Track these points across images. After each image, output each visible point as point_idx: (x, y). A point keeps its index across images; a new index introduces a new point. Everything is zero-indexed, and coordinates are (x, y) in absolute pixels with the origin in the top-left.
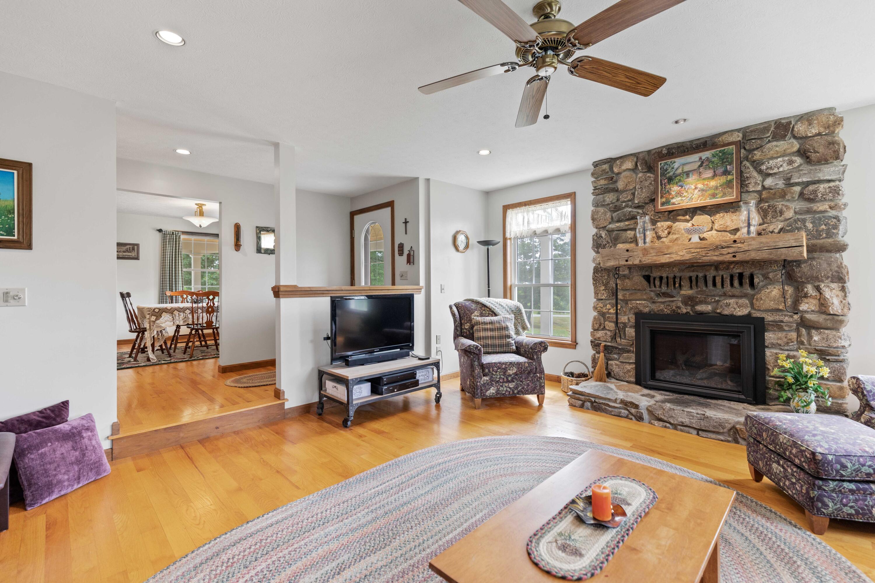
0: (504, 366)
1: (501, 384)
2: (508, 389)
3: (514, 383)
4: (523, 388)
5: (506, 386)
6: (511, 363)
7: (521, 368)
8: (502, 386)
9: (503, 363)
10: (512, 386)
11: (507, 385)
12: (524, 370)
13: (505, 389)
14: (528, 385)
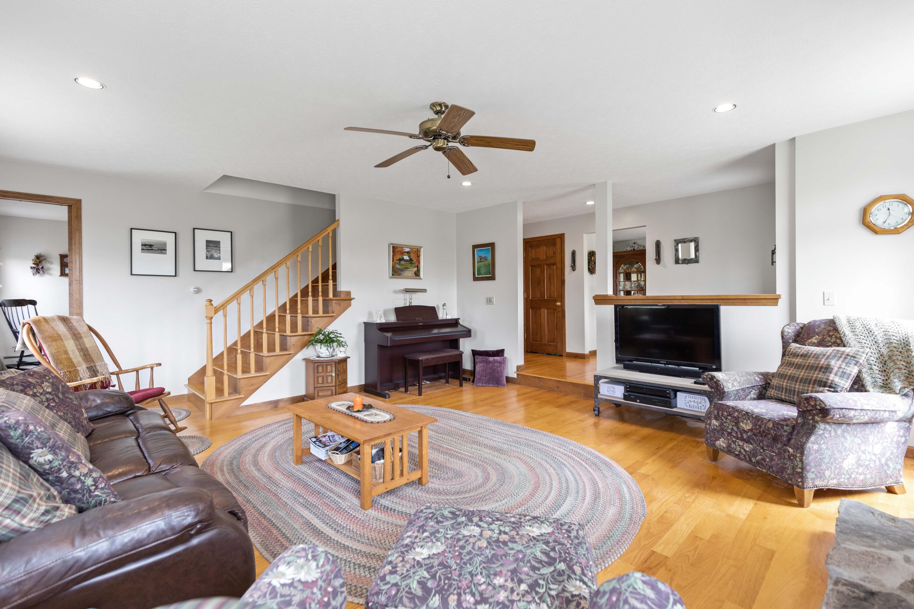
0: (736, 414)
1: (734, 439)
2: (742, 450)
3: (751, 446)
4: (764, 459)
5: (739, 445)
6: (747, 413)
7: (760, 427)
8: (734, 442)
9: (737, 411)
10: (747, 449)
11: (741, 443)
12: (764, 431)
13: (738, 449)
14: (772, 459)
